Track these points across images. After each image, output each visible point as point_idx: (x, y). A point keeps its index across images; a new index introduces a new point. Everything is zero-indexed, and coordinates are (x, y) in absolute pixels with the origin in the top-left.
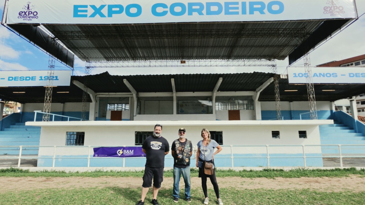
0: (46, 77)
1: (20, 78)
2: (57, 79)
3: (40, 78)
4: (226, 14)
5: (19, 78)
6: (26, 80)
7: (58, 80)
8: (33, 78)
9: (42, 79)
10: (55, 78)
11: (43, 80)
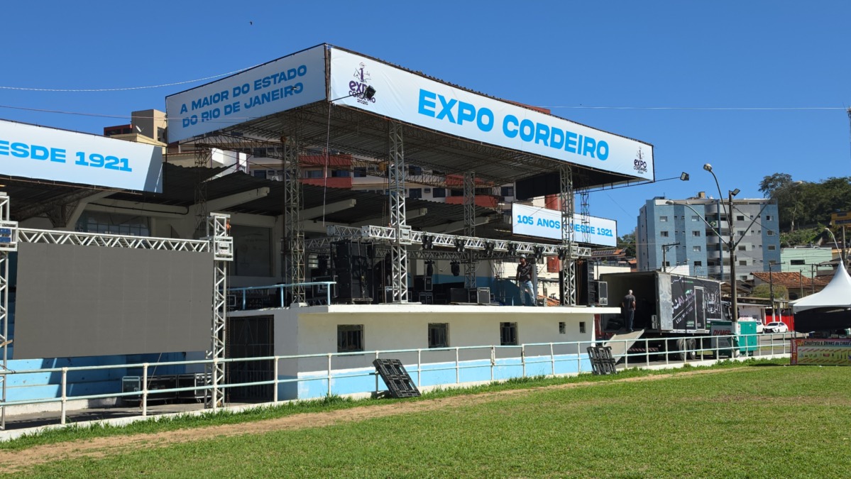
0: (95, 158)
1: (14, 146)
2: (126, 168)
3: (78, 159)
4: (566, 150)
5: (9, 146)
6: (34, 156)
7: (130, 170)
8: (56, 155)
9: (86, 161)
10: (121, 165)
11: (87, 164)
